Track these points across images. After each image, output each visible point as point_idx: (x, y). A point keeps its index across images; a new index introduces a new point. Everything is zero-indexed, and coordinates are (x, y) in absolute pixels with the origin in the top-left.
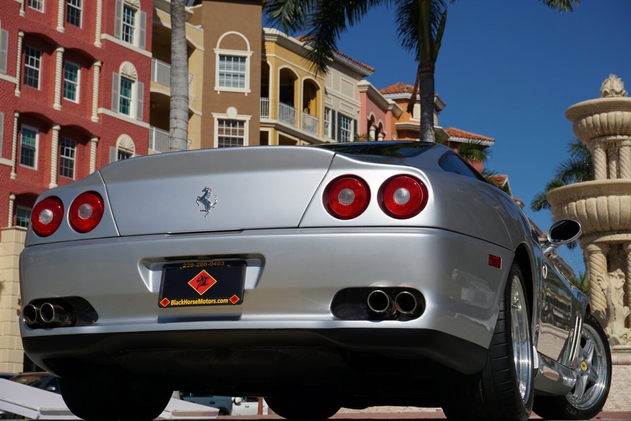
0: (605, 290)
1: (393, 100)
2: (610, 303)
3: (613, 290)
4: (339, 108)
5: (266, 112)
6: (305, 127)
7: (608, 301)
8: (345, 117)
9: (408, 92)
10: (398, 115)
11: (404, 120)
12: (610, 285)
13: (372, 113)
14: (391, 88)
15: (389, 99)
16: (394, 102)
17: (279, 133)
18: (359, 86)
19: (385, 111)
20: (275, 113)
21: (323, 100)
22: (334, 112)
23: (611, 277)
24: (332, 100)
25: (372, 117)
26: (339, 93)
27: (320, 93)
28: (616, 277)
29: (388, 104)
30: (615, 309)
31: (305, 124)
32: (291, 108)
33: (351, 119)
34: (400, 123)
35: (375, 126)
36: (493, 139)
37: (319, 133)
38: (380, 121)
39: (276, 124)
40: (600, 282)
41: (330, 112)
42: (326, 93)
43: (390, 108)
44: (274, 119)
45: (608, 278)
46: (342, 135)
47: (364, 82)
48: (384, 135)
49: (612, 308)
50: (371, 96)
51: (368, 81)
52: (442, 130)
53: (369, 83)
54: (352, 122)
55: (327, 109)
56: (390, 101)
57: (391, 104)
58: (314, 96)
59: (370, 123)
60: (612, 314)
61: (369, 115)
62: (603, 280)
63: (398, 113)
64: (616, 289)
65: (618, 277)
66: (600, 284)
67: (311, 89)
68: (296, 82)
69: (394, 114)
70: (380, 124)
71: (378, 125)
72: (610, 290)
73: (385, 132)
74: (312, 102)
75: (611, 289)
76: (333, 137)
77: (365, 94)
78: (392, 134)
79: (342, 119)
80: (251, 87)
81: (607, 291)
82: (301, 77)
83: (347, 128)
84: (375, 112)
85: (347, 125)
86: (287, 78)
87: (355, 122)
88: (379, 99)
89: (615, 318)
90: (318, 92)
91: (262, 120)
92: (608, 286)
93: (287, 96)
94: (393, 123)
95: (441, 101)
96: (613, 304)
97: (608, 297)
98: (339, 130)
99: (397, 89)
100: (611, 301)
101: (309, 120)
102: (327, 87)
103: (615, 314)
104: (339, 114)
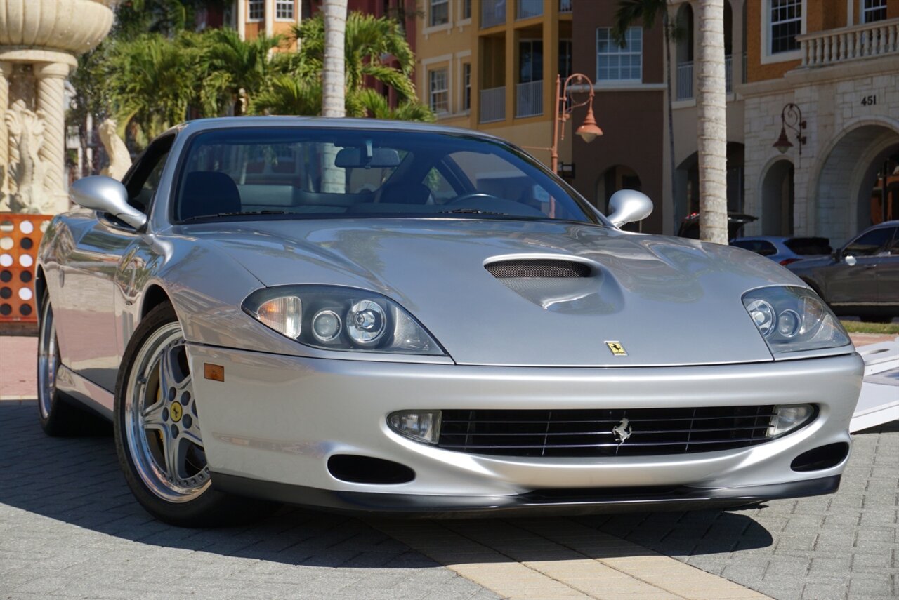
0: (17, 135)
2: (26, 156)
3: (31, 137)
7: (24, 152)
12: (26, 128)
23: (26, 116)
28: (33, 117)
30: (33, 165)
40: (8, 123)
45: (20, 117)
49: (28, 163)
60: (29, 173)
62: (13, 120)
64: (34, 135)
65: (36, 117)
66: (8, 126)
72: (26, 136)
75: (28, 135)
81: (21, 138)
89: (32, 179)
92: (22, 131)
96: (31, 158)
97: (23, 147)
100: (28, 153)
103: (33, 173)
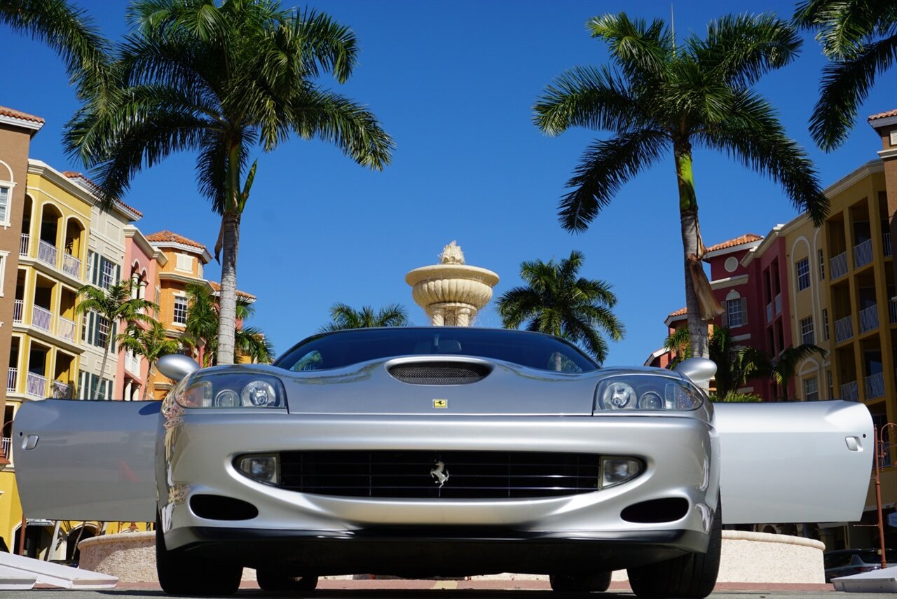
1: (159, 248)
4: (103, 252)
5: (24, 250)
6: (65, 268)
8: (107, 261)
9: (175, 241)
10: (163, 264)
11: (168, 270)
13: (136, 260)
14: (157, 236)
15: (155, 246)
16: (160, 250)
17: (37, 272)
18: (125, 230)
19: (150, 259)
20: (35, 251)
21: (87, 242)
22: (97, 255)
24: (96, 243)
25: (137, 264)
26: (104, 236)
27: (84, 234)
29: (154, 252)
31: (65, 265)
32: (53, 247)
33: (114, 264)
34: (165, 272)
35: (138, 274)
36: (255, 297)
37: (81, 276)
38: (144, 268)
39: (36, 263)
41: (93, 255)
42: (90, 233)
43: (155, 256)
44: (33, 257)
46: (103, 280)
47: (131, 227)
48: (148, 284)
50: (137, 241)
51: (136, 226)
52: (207, 283)
53: (136, 228)
54: (115, 267)
55: (90, 252)
56: (156, 249)
57: (157, 253)
58: (78, 236)
59: (134, 270)
61: (133, 261)
63: (163, 263)
67: (75, 228)
68: (59, 220)
69: (158, 262)
70: (144, 272)
71: (141, 273)
73: (148, 281)
74: (75, 242)
76: (94, 282)
77: (131, 239)
78: (156, 284)
79: (104, 264)
80: (12, 221)
82: (66, 215)
83: (109, 274)
84: (140, 258)
85: (110, 270)
86: (51, 215)
87: (119, 267)
88: (144, 246)
90: (82, 233)
91: (21, 258)
93: (49, 234)
94: (157, 272)
95: (208, 254)
98: (101, 274)
99: (163, 237)
101: (71, 262)
102: (92, 229)
104: (102, 257)
